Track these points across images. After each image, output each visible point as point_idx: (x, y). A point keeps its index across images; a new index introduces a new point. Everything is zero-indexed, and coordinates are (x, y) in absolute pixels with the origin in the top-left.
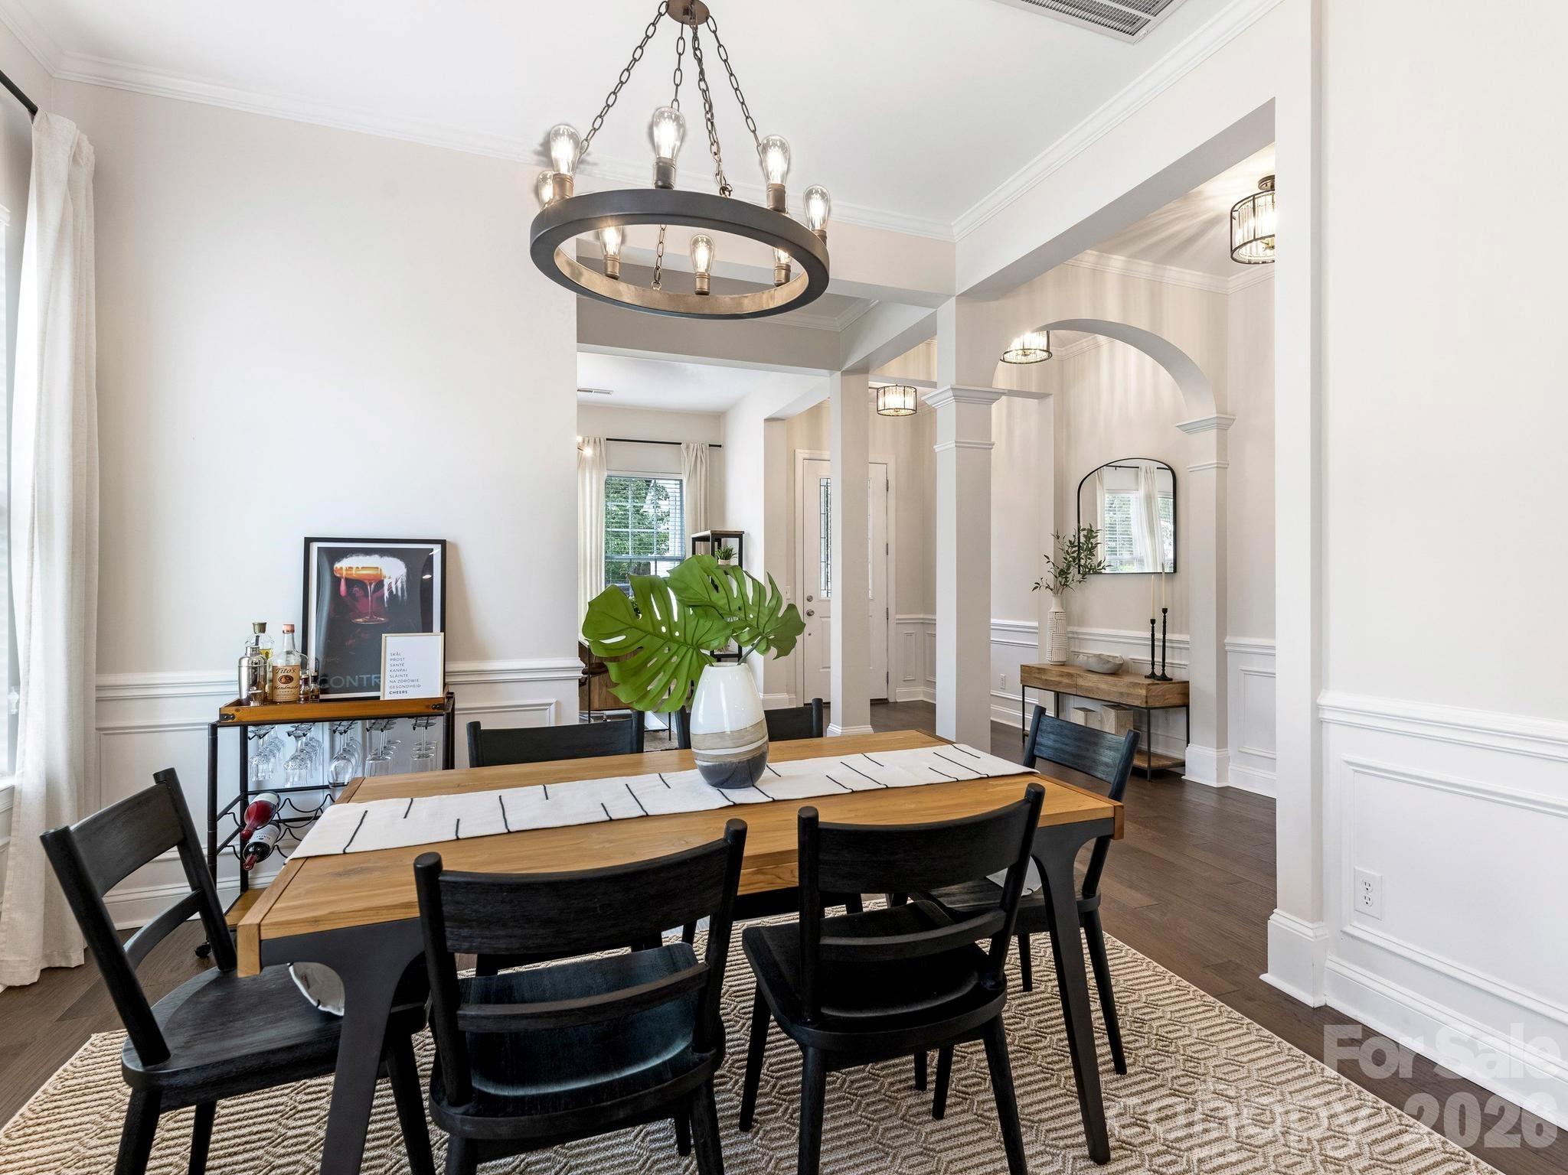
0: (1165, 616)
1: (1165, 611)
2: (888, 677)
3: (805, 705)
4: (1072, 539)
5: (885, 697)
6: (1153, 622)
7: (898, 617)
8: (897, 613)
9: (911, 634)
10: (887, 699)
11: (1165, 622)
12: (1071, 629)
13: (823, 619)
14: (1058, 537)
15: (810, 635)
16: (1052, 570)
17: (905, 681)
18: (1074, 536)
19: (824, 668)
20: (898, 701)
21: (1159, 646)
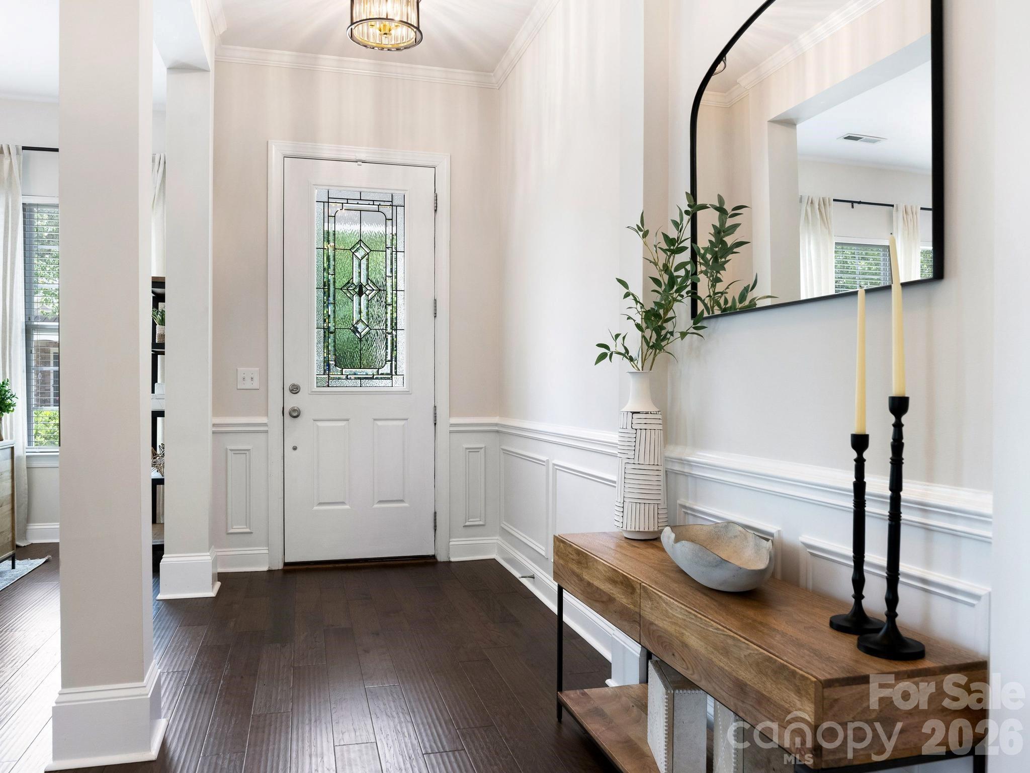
0: (898, 426)
1: (899, 406)
2: (435, 520)
3: (286, 564)
4: (673, 233)
5: (431, 553)
6: (860, 442)
7: (454, 420)
8: (451, 415)
9: (476, 450)
10: (434, 557)
11: (897, 446)
12: (675, 451)
13: (319, 424)
14: (645, 235)
15: (295, 448)
16: (633, 313)
17: (465, 526)
18: (676, 224)
19: (320, 504)
20: (453, 559)
21: (879, 517)
